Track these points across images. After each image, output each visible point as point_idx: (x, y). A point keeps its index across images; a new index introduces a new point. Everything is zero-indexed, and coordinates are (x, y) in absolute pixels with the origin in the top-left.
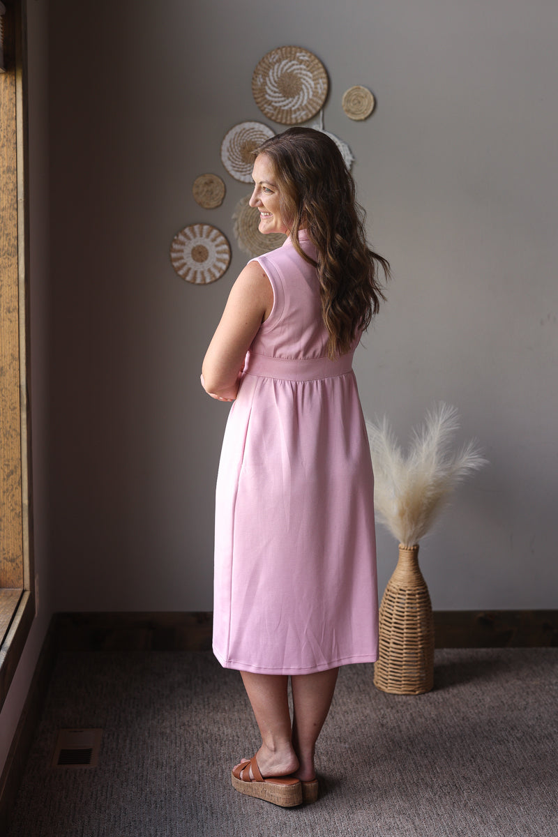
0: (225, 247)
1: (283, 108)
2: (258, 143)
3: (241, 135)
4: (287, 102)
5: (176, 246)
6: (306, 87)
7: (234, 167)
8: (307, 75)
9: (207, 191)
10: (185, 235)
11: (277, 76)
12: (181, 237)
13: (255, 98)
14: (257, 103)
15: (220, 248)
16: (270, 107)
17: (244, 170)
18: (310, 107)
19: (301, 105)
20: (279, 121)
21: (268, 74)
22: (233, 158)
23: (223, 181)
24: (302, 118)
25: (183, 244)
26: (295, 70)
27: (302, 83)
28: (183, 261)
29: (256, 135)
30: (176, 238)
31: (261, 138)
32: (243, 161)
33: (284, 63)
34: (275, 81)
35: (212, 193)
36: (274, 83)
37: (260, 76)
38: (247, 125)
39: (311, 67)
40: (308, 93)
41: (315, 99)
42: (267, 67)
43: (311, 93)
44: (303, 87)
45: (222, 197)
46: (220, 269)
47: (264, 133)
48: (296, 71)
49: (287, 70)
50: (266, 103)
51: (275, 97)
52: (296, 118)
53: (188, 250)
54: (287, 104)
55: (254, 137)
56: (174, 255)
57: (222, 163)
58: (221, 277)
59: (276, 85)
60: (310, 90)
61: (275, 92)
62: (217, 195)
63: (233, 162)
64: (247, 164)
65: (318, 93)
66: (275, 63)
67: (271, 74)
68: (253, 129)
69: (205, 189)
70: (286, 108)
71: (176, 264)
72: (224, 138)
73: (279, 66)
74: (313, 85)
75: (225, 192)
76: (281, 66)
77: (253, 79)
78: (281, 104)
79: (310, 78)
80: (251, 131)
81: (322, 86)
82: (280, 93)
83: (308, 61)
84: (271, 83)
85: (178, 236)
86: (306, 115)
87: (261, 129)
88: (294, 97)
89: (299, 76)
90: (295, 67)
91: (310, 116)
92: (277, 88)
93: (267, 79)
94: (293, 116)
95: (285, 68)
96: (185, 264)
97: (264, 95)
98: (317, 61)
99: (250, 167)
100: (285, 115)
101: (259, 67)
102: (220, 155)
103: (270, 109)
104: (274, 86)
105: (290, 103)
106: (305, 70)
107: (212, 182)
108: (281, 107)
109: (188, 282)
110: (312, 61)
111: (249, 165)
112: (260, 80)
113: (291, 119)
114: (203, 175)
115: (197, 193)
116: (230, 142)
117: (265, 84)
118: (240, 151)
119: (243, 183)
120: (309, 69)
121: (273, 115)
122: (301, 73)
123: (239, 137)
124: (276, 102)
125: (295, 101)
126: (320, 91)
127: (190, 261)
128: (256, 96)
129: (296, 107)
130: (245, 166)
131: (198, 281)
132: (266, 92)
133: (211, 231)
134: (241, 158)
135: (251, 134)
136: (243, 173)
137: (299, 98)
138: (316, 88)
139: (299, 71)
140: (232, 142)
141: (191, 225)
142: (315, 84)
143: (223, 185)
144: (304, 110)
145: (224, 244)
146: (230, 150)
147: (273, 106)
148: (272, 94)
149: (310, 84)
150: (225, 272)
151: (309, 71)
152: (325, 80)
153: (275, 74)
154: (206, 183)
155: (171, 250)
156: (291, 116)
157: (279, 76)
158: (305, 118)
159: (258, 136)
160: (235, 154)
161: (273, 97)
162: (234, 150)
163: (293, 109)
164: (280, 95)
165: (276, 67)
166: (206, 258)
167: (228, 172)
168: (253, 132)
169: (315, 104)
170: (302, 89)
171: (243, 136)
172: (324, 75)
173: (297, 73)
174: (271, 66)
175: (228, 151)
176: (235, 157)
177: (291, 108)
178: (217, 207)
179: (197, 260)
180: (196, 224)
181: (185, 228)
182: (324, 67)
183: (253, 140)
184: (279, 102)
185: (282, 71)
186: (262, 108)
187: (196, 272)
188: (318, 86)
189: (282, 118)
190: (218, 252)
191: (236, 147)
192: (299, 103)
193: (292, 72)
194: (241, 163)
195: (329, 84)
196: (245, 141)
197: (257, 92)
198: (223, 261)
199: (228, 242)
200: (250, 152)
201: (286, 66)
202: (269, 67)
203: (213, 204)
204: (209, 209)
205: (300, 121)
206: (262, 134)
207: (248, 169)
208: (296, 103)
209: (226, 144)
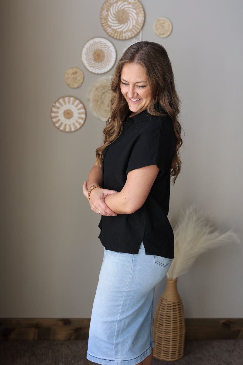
0: (83, 110)
1: (118, 30)
2: (103, 50)
3: (94, 45)
4: (120, 26)
5: (54, 110)
6: (132, 19)
7: (89, 64)
8: (132, 11)
9: (73, 78)
10: (60, 103)
11: (115, 10)
12: (57, 104)
13: (102, 23)
14: (103, 26)
15: (80, 111)
16: (110, 29)
17: (95, 66)
18: (134, 30)
19: (128, 29)
20: (115, 37)
21: (110, 9)
22: (88, 59)
23: (83, 73)
24: (129, 36)
25: (58, 108)
26: (125, 8)
27: (129, 16)
28: (58, 118)
29: (102, 45)
30: (54, 104)
31: (105, 47)
32: (94, 61)
33: (119, 3)
34: (114, 14)
35: (76, 79)
36: (113, 15)
37: (105, 10)
38: (97, 40)
39: (135, 6)
40: (133, 23)
41: (137, 26)
42: (109, 5)
43: (134, 22)
44: (130, 18)
45: (81, 81)
46: (80, 123)
47: (107, 44)
48: (126, 9)
49: (121, 7)
50: (108, 26)
51: (114, 23)
52: (125, 36)
53: (61, 112)
54: (120, 28)
55: (101, 47)
56: (53, 115)
57: (82, 61)
58: (80, 128)
59: (114, 16)
60: (134, 20)
61: (114, 21)
62: (79, 80)
63: (89, 62)
64: (96, 62)
65: (138, 22)
66: (114, 3)
67: (111, 9)
68: (100, 42)
69: (72, 77)
70: (120, 30)
71: (54, 120)
72: (83, 47)
73: (117, 5)
74: (136, 18)
75: (84, 79)
76: (118, 5)
77: (101, 12)
78: (117, 28)
79: (134, 13)
80: (100, 43)
81: (141, 19)
82: (116, 21)
83: (133, 3)
84: (111, 15)
85: (55, 103)
86: (131, 35)
87: (105, 42)
88: (124, 24)
89: (128, 11)
90: (126, 6)
91: (133, 35)
92: (115, 18)
93: (109, 12)
94: (124, 35)
96: (59, 120)
97: (107, 22)
98: (139, 3)
99: (98, 64)
100: (119, 35)
101: (105, 5)
102: (81, 57)
103: (110, 30)
104: (113, 17)
105: (122, 27)
106: (132, 8)
107: (76, 73)
108: (116, 29)
109: (61, 131)
110: (136, 3)
111: (98, 63)
112: (105, 13)
113: (122, 37)
114: (72, 68)
115: (67, 78)
116: (87, 49)
117: (108, 15)
118: (93, 55)
119: (94, 74)
120: (133, 8)
121: (112, 34)
122: (129, 10)
123: (92, 46)
124: (114, 26)
125: (125, 26)
126: (140, 21)
127: (63, 119)
128: (102, 22)
129: (126, 30)
130: (96, 64)
131: (67, 130)
132: (108, 20)
133: (75, 101)
134: (93, 59)
135: (99, 45)
136: (94, 68)
137: (127, 25)
138: (138, 19)
139: (128, 9)
140: (88, 49)
141: (63, 97)
142: (137, 17)
143: (83, 75)
144: (130, 32)
145: (82, 109)
146: (87, 54)
147: (112, 29)
148: (112, 21)
149: (134, 17)
150: (83, 125)
151: (134, 9)
152: (143, 15)
153: (114, 10)
154: (73, 73)
155: (52, 112)
156: (122, 34)
157: (116, 10)
158: (130, 36)
159: (103, 46)
160: (90, 56)
161: (112, 23)
162: (89, 54)
163: (124, 31)
164: (117, 22)
165: (115, 5)
166: (72, 117)
167: (85, 67)
168: (100, 44)
169: (136, 29)
170: (129, 19)
171: (94, 46)
172: (143, 12)
173: (127, 10)
174: (111, 4)
175: (86, 55)
176: (89, 58)
177: (122, 30)
178: (79, 87)
179: (67, 118)
180: (66, 96)
181: (59, 99)
182: (143, 7)
183: (101, 49)
184: (116, 26)
185: (118, 8)
186: (106, 30)
187: (66, 125)
188: (139, 18)
189: (117, 36)
190: (79, 113)
191: (90, 53)
192: (127, 27)
193: (124, 9)
194: (93, 62)
195: (145, 18)
196: (96, 49)
197: (103, 20)
198: (82, 118)
199: (85, 108)
200: (98, 55)
201: (120, 5)
202: (111, 5)
203: (76, 85)
204: (74, 88)
205: (127, 38)
206: (106, 45)
207: (97, 65)
208: (126, 28)
209: (84, 50)
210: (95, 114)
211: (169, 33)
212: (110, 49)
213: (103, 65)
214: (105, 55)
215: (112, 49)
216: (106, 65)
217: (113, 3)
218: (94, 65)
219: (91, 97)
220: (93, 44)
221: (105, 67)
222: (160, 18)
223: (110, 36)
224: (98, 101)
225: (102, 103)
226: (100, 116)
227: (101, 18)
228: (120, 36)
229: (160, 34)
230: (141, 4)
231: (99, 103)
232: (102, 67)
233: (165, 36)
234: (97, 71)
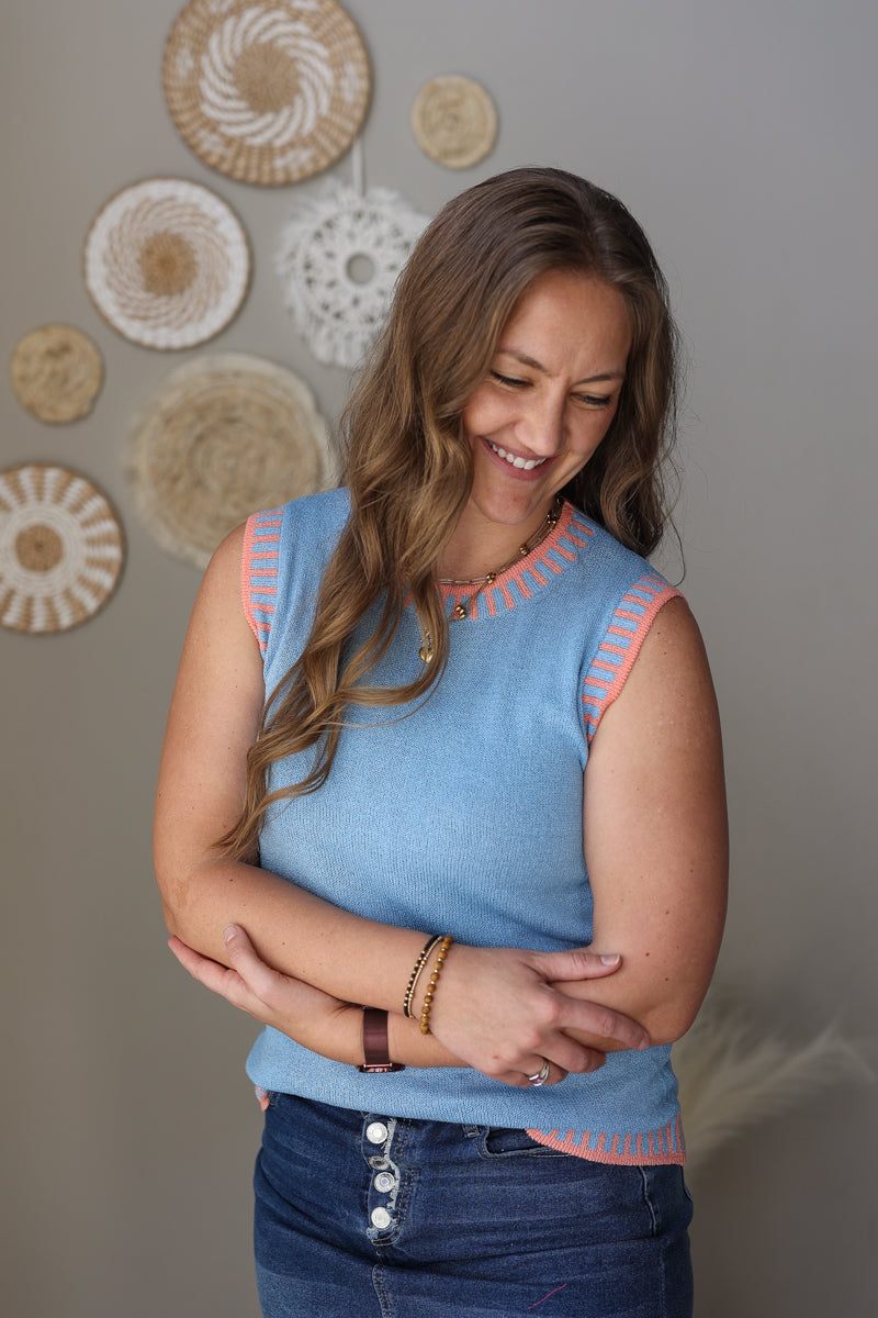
0: (109, 526)
1: (249, 142)
2: (187, 237)
3: (140, 216)
4: (259, 123)
6: (313, 86)
7: (124, 305)
8: (311, 52)
9: (53, 375)
11: (232, 50)
13: (173, 113)
14: (178, 126)
15: (94, 531)
16: (215, 138)
17: (153, 313)
18: (324, 141)
19: (298, 133)
20: (239, 174)
21: (206, 46)
22: (119, 281)
23: (98, 350)
24: (303, 169)
26: (278, 37)
27: (299, 75)
29: (180, 216)
31: (195, 224)
32: (148, 289)
33: (249, 15)
34: (229, 69)
35: (66, 380)
36: (224, 73)
37: (185, 51)
38: (156, 190)
40: (318, 106)
41: (337, 119)
42: (201, 26)
43: (325, 101)
44: (304, 85)
45: (91, 386)
46: (96, 589)
47: (205, 209)
48: (282, 42)
49: (259, 34)
50: (203, 125)
51: (226, 110)
52: (286, 170)
53: (4, 539)
54: (260, 132)
55: (176, 221)
57: (89, 294)
58: (100, 610)
59: (229, 77)
60: (322, 90)
61: (227, 97)
62: (79, 386)
63: (119, 294)
64: (159, 295)
65: (343, 102)
66: (225, 17)
67: (214, 42)
68: (172, 199)
69: (48, 368)
70: (258, 141)
72: (92, 225)
73: (236, 25)
74: (329, 80)
75: (102, 378)
76: (243, 25)
77: (166, 58)
78: (245, 129)
79: (322, 60)
80: (168, 205)
81: (353, 86)
82: (239, 98)
83: (313, 14)
84: (215, 70)
86: (314, 160)
87: (195, 200)
88: (277, 110)
89: (292, 53)
90: (281, 29)
91: (324, 162)
92: (234, 84)
93: (205, 61)
94: (279, 163)
95: (255, 30)
97: (195, 106)
98: (338, 16)
99: (167, 304)
100: (254, 161)
101: (183, 28)
102: (84, 274)
103: (215, 145)
104: (224, 80)
105: (268, 127)
106: (308, 37)
107: (65, 349)
108: (242, 137)
109: (10, 629)
110: (328, 14)
111: (163, 300)
112: (184, 63)
113: (273, 171)
114: (44, 329)
115: (24, 379)
116: (110, 236)
117: (198, 72)
118: (139, 261)
119: (151, 349)
120: (317, 33)
121: (222, 159)
122: (295, 47)
123: (132, 221)
124: (230, 124)
125: (282, 120)
126: (349, 97)
127: (14, 572)
128: (175, 107)
129: (286, 138)
130: (156, 303)
131: (39, 623)
132: (202, 98)
133: (68, 484)
134: (141, 279)
135: (168, 214)
136: (151, 323)
137: (291, 116)
138: (339, 88)
139: (290, 41)
140: (116, 236)
141: (10, 469)
142: (338, 78)
143: (96, 356)
144: (305, 145)
145: (103, 518)
146: (111, 259)
147: (223, 135)
148: (219, 101)
149: (319, 75)
150: (110, 598)
151: (319, 40)
152: (363, 69)
153: (226, 47)
154: (50, 353)
156: (272, 159)
157: (238, 48)
158: (309, 168)
159: (186, 219)
160: (126, 269)
161: (221, 109)
162: (120, 259)
163: (278, 143)
164: (242, 105)
165: (229, 25)
166: (56, 560)
167: (106, 321)
168: (172, 209)
169: (335, 133)
170: (299, 91)
171: (144, 219)
172: (359, 54)
173: (285, 47)
174: (213, 23)
175: (105, 261)
176: (123, 278)
177: (270, 142)
178: (79, 418)
179: (33, 567)
180: (23, 465)
182: (360, 33)
183: (175, 231)
184: (239, 124)
185: (244, 38)
186: (193, 141)
187: (29, 602)
188: (345, 83)
189: (247, 169)
190: (92, 542)
191: (127, 251)
192: (293, 127)
193: (272, 42)
194: (142, 295)
195: (372, 77)
196: (151, 234)
197: (177, 96)
198: (104, 565)
199: (115, 513)
200: (166, 263)
201: (255, 24)
202: (210, 28)
203: (67, 410)
204: (56, 424)
205: (296, 176)
206: (197, 214)
207: (163, 310)
208: (285, 128)
209: (99, 242)
210: (166, 540)
211: (483, 147)
212: (221, 228)
213: (191, 309)
214: (199, 257)
215: (229, 229)
216: (206, 307)
217: (222, 18)
218: (148, 309)
219: (142, 461)
220: (138, 210)
221: (202, 317)
222: (440, 81)
223: (214, 168)
224: (175, 479)
225: (199, 483)
226: (190, 550)
227: (166, 87)
228: (259, 168)
229: (446, 154)
230: (350, 15)
231: (181, 486)
232: (185, 316)
233: (466, 161)
234: (164, 337)
